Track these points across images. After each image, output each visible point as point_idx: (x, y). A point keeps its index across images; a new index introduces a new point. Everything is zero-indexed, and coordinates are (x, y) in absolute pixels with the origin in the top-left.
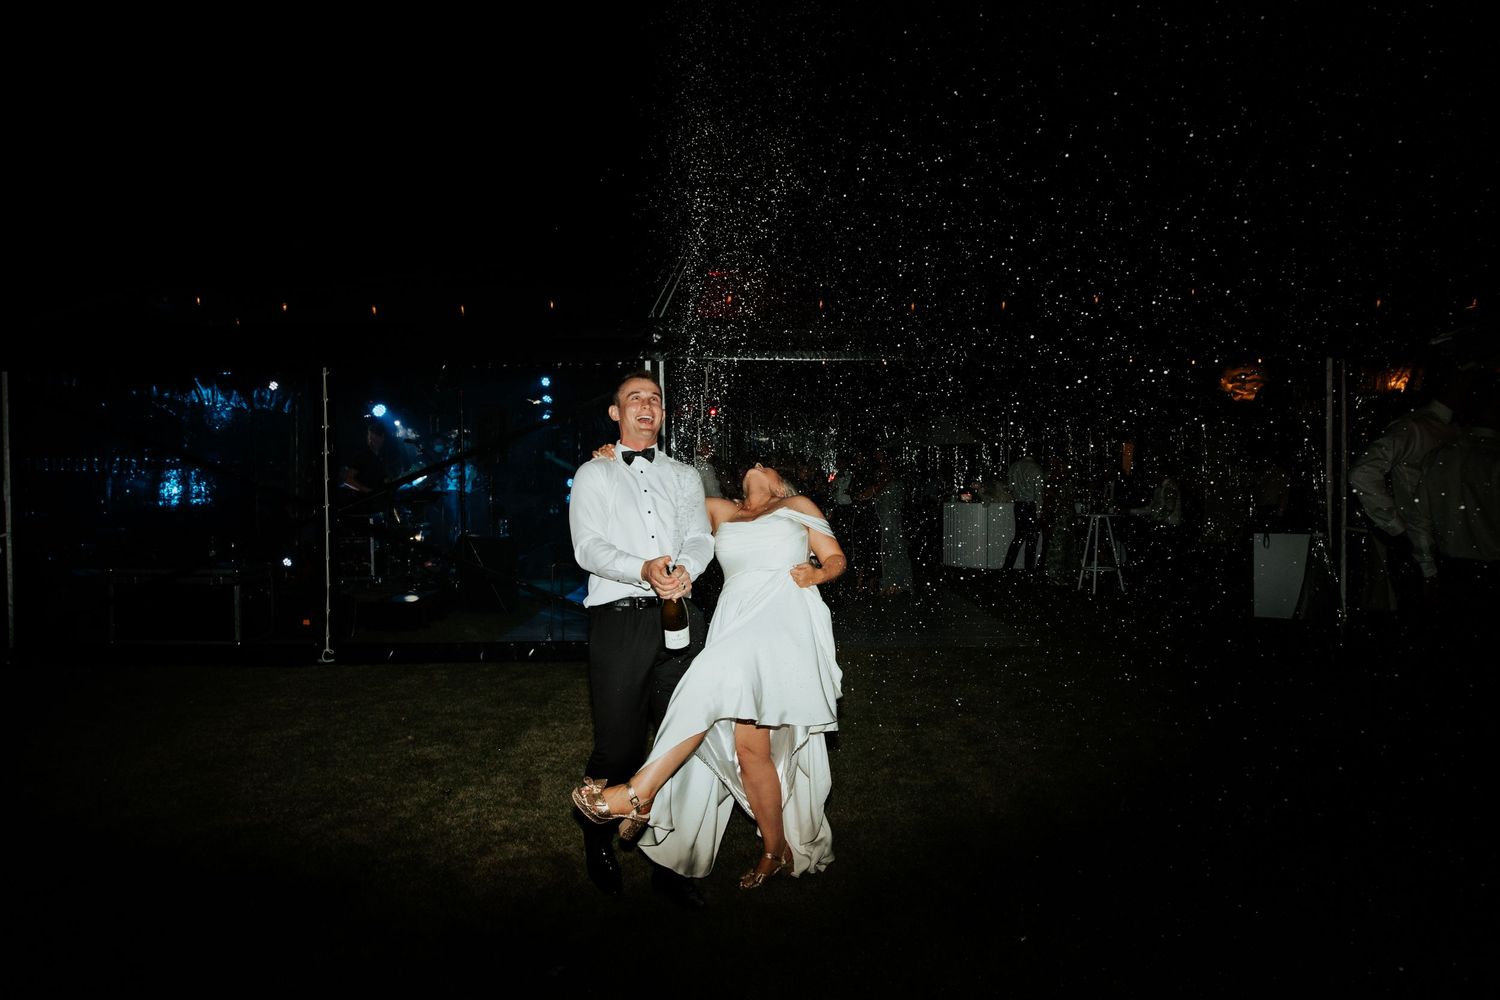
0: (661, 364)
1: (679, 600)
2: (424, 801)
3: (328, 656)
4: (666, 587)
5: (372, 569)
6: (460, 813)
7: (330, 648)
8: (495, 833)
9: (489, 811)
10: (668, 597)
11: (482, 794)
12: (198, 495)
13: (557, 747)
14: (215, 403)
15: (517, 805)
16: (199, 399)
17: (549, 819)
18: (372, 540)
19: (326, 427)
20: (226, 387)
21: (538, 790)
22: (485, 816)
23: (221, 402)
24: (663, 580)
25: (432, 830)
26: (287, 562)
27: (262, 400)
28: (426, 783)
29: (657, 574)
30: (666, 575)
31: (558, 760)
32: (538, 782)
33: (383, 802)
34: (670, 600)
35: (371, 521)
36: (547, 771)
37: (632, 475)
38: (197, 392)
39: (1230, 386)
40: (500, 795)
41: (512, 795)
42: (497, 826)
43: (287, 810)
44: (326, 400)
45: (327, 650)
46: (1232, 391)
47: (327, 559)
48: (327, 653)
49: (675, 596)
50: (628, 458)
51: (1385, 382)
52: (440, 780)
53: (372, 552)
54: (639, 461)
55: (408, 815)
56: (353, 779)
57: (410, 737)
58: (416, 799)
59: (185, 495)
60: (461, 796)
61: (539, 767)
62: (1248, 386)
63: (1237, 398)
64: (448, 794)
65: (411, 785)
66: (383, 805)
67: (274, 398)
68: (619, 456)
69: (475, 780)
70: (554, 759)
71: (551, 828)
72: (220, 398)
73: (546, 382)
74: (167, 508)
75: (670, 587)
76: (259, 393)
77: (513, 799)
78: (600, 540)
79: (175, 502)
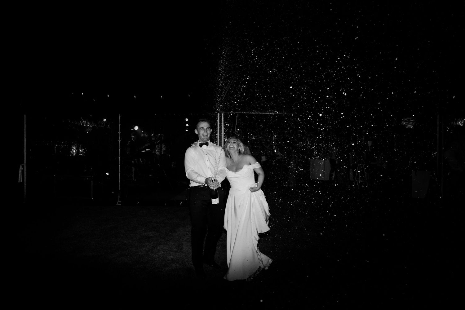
0: (223, 114)
1: (216, 190)
2: (147, 249)
3: (119, 203)
4: (212, 186)
5: (133, 177)
6: (158, 254)
7: (120, 201)
8: (169, 260)
9: (167, 253)
10: (212, 189)
11: (165, 248)
12: (82, 153)
13: (189, 233)
14: (87, 125)
15: (175, 252)
16: (82, 123)
17: (186, 256)
18: (133, 168)
19: (120, 133)
20: (90, 120)
21: (182, 247)
22: (166, 255)
23: (89, 125)
24: (211, 184)
25: (149, 258)
26: (107, 174)
27: (101, 124)
28: (148, 244)
29: (209, 182)
30: (212, 182)
31: (189, 238)
32: (182, 244)
33: (135, 249)
34: (213, 190)
35: (133, 162)
36: (185, 241)
37: (202, 150)
38: (81, 121)
39: (405, 123)
40: (170, 248)
41: (174, 248)
42: (170, 258)
43: (105, 251)
44: (120, 124)
45: (119, 201)
46: (405, 125)
47: (119, 173)
48: (119, 202)
49: (215, 188)
50: (201, 145)
51: (456, 123)
52: (152, 243)
53: (133, 171)
54: (204, 146)
55: (142, 254)
56: (126, 242)
57: (143, 229)
58: (145, 249)
59: (78, 153)
60: (158, 248)
61: (182, 240)
62: (410, 123)
63: (407, 127)
64: (154, 247)
65: (143, 244)
66: (134, 250)
67: (105, 124)
68: (198, 145)
69: (163, 243)
70: (187, 237)
71: (186, 259)
72: (89, 124)
73: (187, 120)
74: (72, 156)
75: (213, 186)
76: (100, 122)
77: (175, 250)
78: (193, 171)
79: (75, 155)
